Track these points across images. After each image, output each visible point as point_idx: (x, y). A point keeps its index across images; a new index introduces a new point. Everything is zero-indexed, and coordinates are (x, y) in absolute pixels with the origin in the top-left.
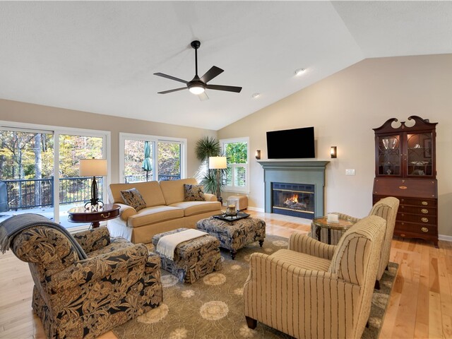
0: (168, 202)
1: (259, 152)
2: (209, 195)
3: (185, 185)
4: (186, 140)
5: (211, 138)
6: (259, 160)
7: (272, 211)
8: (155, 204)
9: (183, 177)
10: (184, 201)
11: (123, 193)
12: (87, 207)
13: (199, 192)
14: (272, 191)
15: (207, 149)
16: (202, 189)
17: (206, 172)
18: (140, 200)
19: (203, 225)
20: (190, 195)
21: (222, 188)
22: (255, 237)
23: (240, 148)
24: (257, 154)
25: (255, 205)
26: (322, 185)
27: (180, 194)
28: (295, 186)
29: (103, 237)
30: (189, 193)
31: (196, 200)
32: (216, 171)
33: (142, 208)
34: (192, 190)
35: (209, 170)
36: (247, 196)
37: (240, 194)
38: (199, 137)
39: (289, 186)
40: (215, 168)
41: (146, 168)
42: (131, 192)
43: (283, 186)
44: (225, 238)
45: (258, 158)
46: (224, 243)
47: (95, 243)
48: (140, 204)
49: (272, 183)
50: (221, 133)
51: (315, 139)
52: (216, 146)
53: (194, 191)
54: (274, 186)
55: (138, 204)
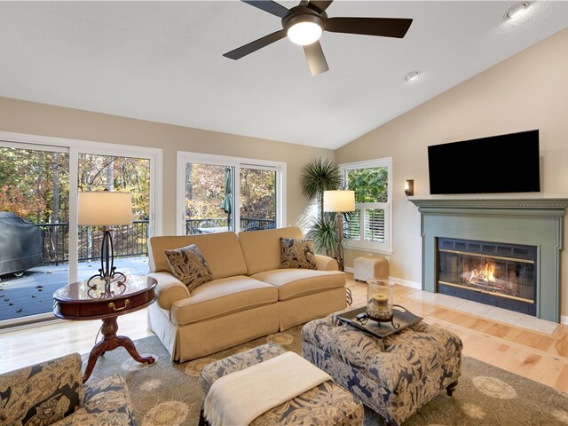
0: (252, 269)
1: (411, 182)
2: (322, 258)
3: (281, 239)
4: (284, 165)
5: (325, 161)
6: (411, 198)
7: (438, 290)
8: (229, 273)
9: (281, 223)
10: (280, 268)
11: (168, 256)
12: (91, 284)
13: (306, 252)
14: (438, 254)
15: (319, 179)
16: (312, 246)
17: (316, 216)
18: (199, 266)
19: (316, 337)
20: (291, 258)
21: (344, 243)
22: (442, 379)
23: (365, 179)
24: (407, 187)
25: (401, 275)
26: (555, 247)
27: (273, 255)
28: (489, 247)
29: (58, 391)
30: (290, 256)
31: (300, 267)
32: (333, 215)
33: (204, 282)
34: (294, 249)
35: (323, 214)
36: (388, 258)
37: (375, 255)
38: (306, 160)
39: (475, 245)
40: (331, 211)
41: (227, 209)
42: (183, 253)
43: (461, 244)
44: (372, 384)
45: (409, 193)
46: (369, 395)
47: (32, 412)
48: (199, 276)
49: (437, 239)
50: (341, 153)
51: (541, 155)
52: (333, 175)
53: (297, 250)
54: (441, 244)
55: (195, 276)
